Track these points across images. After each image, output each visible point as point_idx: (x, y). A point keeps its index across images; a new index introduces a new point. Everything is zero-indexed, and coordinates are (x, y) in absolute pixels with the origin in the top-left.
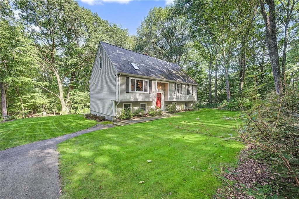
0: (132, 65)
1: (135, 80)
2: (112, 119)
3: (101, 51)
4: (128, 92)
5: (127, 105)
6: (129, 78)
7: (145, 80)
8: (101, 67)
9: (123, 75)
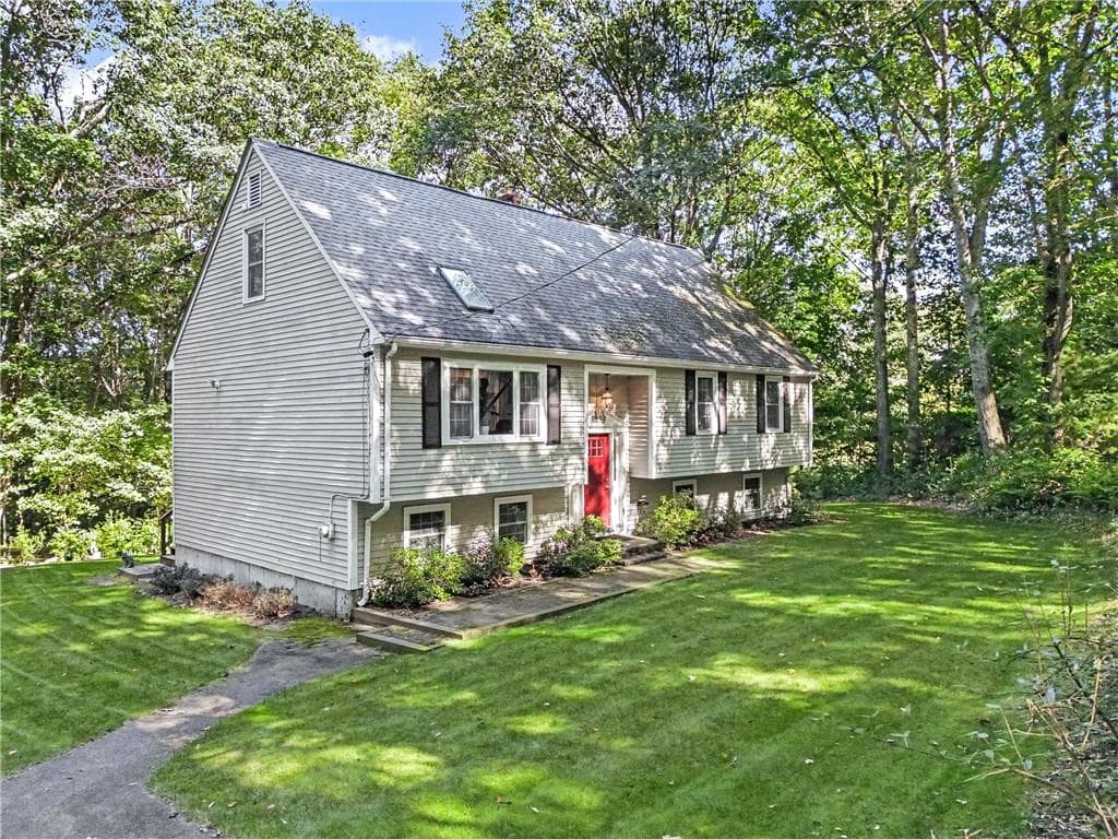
0: (446, 281)
1: (470, 371)
2: (343, 606)
3: (254, 198)
4: (435, 441)
5: (426, 516)
6: (438, 361)
7: (527, 368)
8: (255, 287)
9: (406, 352)
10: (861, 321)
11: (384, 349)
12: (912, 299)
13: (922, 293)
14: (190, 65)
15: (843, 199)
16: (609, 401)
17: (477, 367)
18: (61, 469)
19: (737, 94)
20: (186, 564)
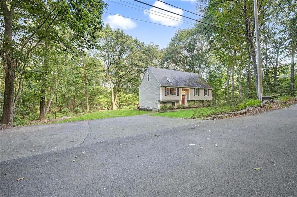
0: (167, 79)
2: (157, 110)
3: (148, 72)
4: (166, 95)
5: (165, 103)
6: (166, 87)
7: (175, 88)
8: (148, 81)
9: (163, 87)
11: (161, 86)
16: (184, 92)
17: (170, 88)
20: (141, 108)
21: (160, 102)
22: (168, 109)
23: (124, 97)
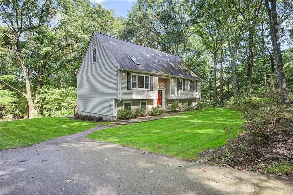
0: (131, 59)
1: (136, 75)
2: (113, 119)
3: (94, 43)
4: (129, 89)
5: (127, 104)
6: (130, 73)
7: (147, 76)
8: (95, 60)
9: (124, 71)
10: (211, 72)
11: (120, 70)
12: (222, 68)
13: (224, 66)
14: (78, 19)
15: (208, 48)
16: (162, 83)
18: (52, 99)
19: (187, 25)
20: (81, 114)
21: (118, 103)
22: (134, 117)
23: (52, 94)
